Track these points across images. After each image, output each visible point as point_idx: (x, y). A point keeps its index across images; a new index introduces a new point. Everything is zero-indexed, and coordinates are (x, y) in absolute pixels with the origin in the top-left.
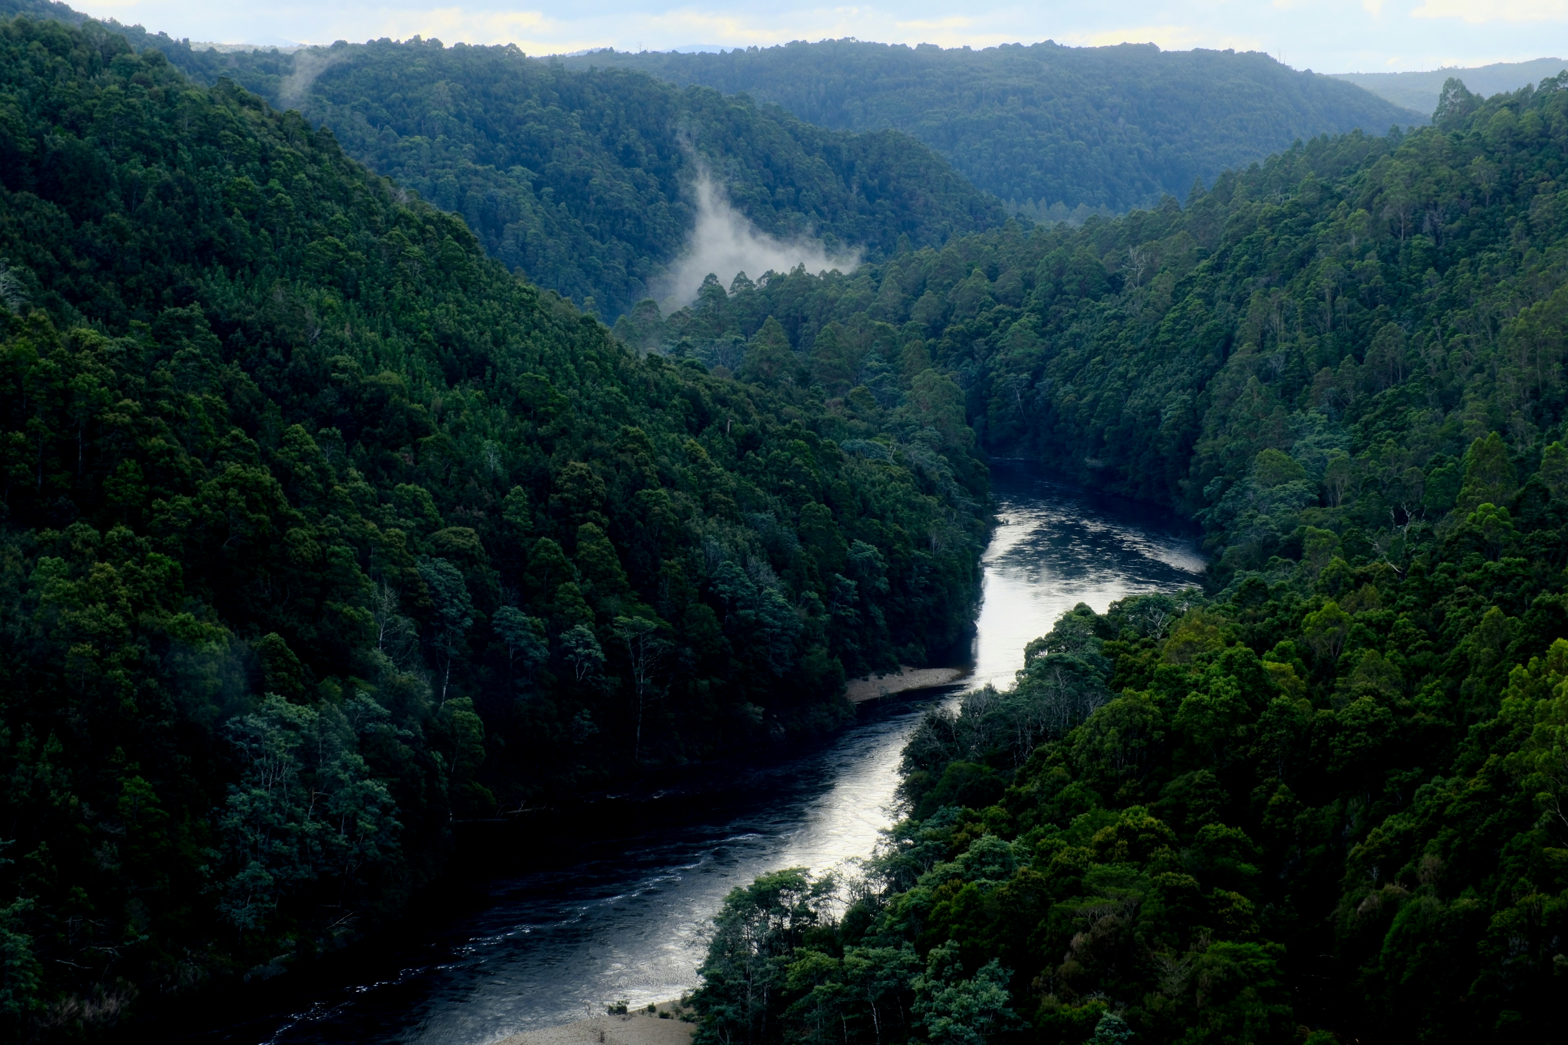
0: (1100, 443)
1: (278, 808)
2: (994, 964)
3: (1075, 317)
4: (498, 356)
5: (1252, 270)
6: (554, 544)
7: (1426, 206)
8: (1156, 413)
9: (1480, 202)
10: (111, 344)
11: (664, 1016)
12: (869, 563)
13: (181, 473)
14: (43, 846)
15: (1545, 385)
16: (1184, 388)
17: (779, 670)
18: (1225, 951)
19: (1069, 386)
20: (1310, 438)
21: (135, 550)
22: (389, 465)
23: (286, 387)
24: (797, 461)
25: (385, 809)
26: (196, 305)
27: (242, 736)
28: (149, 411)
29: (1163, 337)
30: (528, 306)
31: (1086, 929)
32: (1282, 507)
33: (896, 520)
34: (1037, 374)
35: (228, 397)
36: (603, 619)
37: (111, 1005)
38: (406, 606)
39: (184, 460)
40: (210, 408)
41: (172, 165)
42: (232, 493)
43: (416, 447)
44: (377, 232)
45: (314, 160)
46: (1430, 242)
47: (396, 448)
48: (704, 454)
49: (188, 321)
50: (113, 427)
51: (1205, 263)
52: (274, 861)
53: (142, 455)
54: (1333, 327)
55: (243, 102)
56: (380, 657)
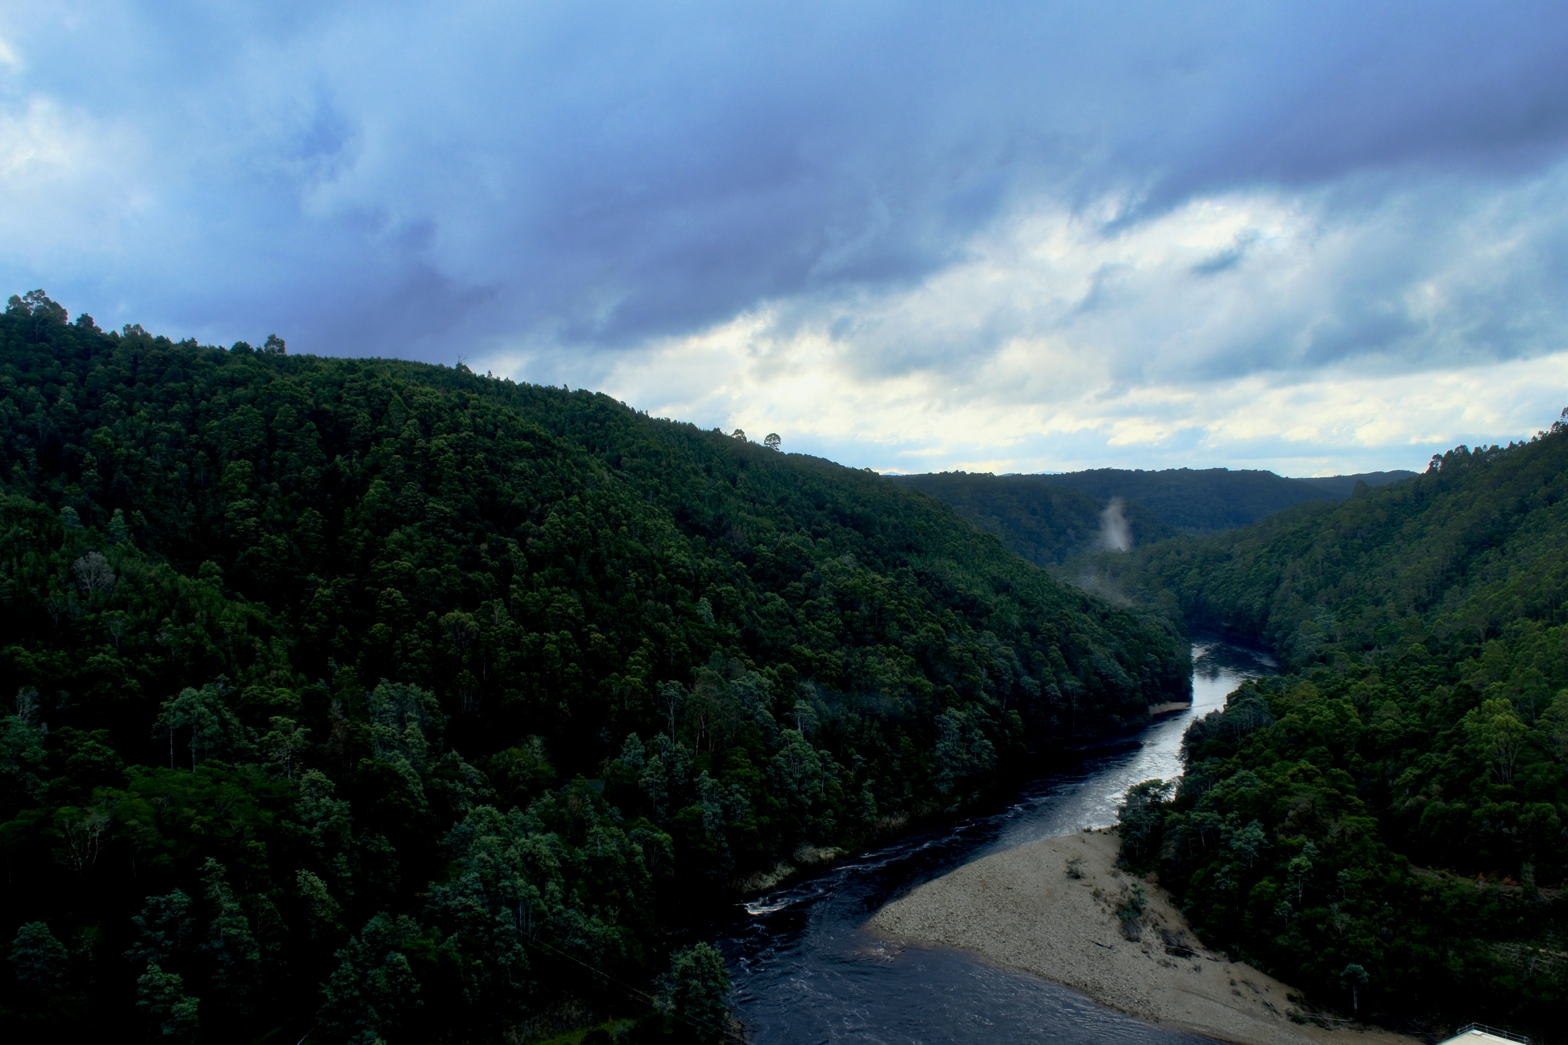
0: (1228, 617)
1: (953, 749)
2: (1256, 821)
3: (1213, 569)
4: (1013, 584)
5: (1286, 552)
6: (1041, 653)
7: (1358, 528)
8: (1250, 606)
9: (1380, 526)
10: (886, 581)
11: (1105, 834)
12: (1153, 662)
13: (912, 627)
14: (876, 761)
15: (1419, 597)
16: (1262, 596)
17: (1124, 702)
18: (1354, 820)
19: (1213, 596)
20: (1320, 617)
21: (899, 654)
22: (980, 624)
23: (941, 596)
24: (1124, 623)
25: (991, 750)
26: (909, 567)
27: (939, 722)
28: (900, 604)
29: (1251, 577)
30: (1021, 566)
31: (1293, 809)
32: (1314, 642)
33: (1161, 646)
34: (1200, 591)
35: (923, 599)
36: (1059, 682)
37: (901, 820)
38: (990, 676)
39: (913, 623)
40: (919, 603)
41: (897, 518)
42: (930, 634)
43: (988, 617)
44: (967, 540)
45: (944, 515)
46: (1360, 542)
47: (981, 617)
48: (1089, 620)
49: (907, 572)
50: (888, 610)
51: (1265, 550)
52: (953, 769)
53: (899, 621)
54: (1323, 574)
55: (919, 495)
56: (984, 695)
